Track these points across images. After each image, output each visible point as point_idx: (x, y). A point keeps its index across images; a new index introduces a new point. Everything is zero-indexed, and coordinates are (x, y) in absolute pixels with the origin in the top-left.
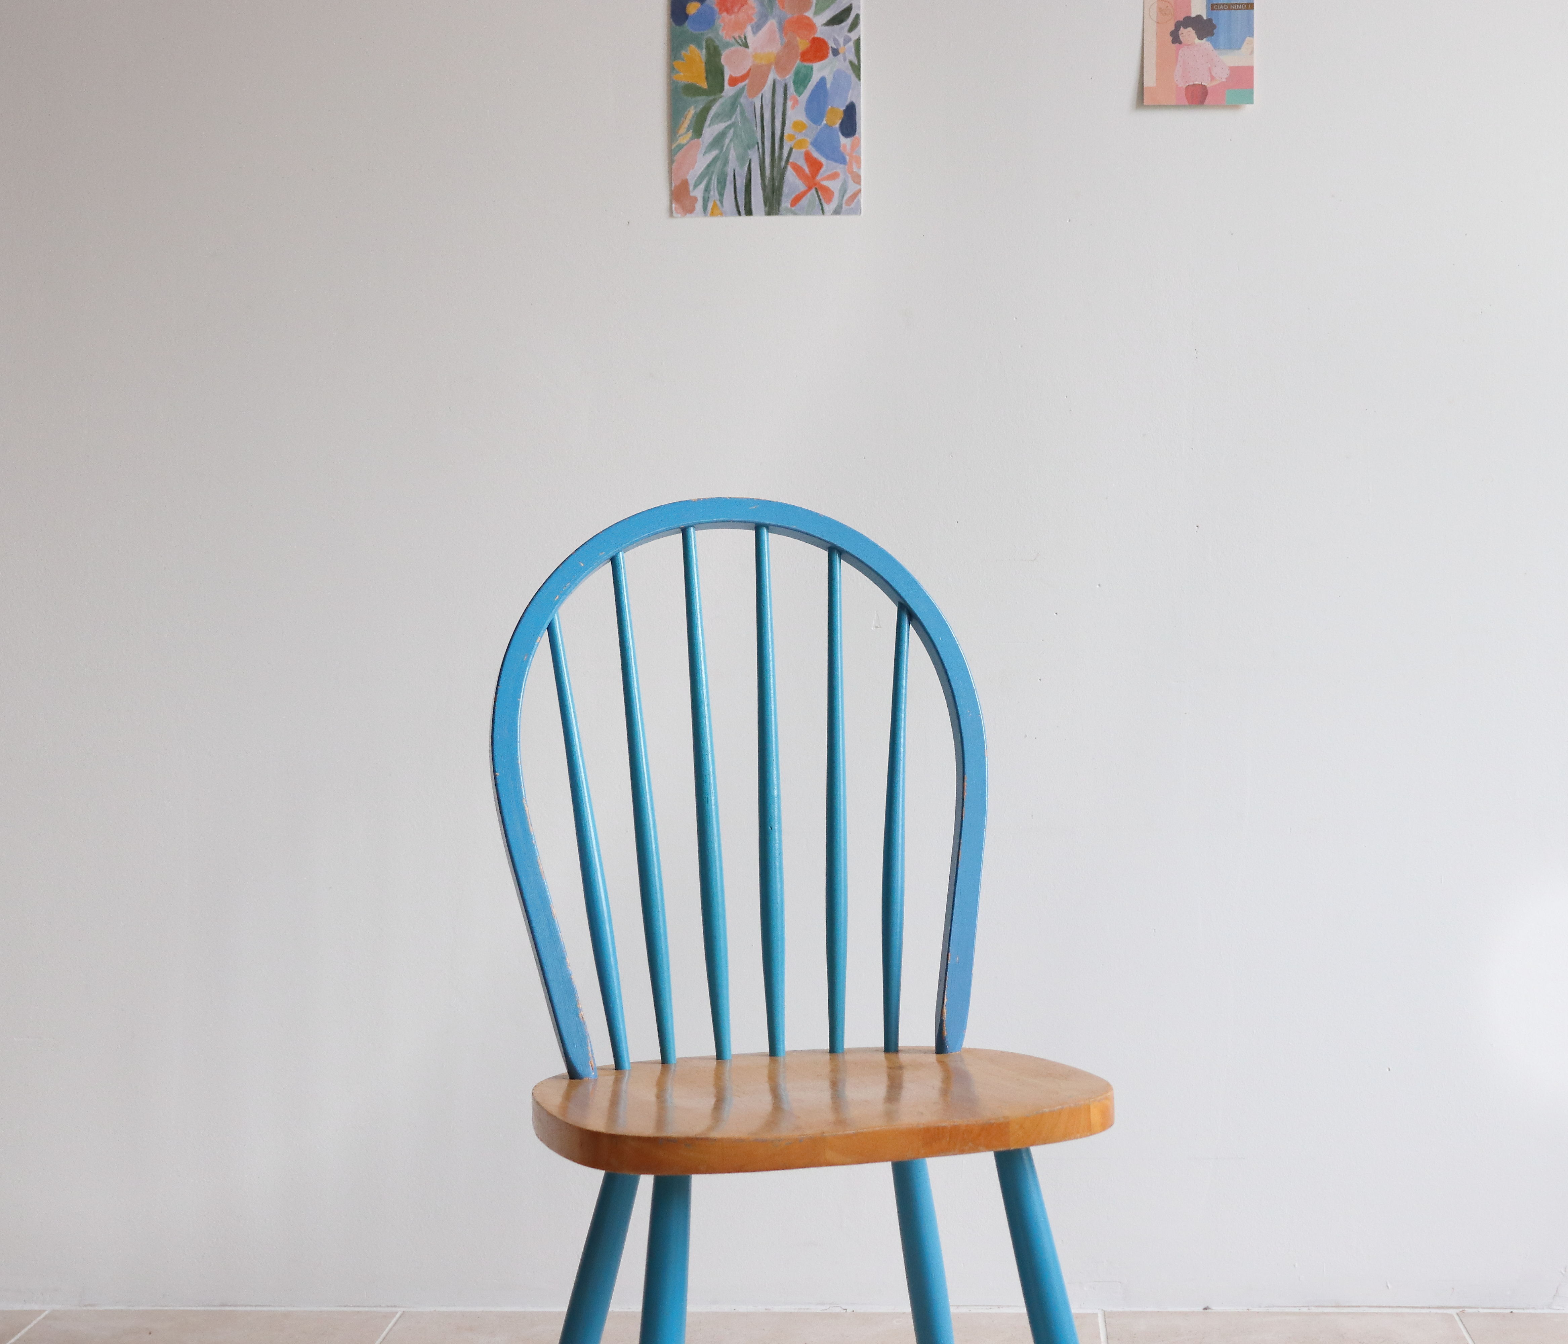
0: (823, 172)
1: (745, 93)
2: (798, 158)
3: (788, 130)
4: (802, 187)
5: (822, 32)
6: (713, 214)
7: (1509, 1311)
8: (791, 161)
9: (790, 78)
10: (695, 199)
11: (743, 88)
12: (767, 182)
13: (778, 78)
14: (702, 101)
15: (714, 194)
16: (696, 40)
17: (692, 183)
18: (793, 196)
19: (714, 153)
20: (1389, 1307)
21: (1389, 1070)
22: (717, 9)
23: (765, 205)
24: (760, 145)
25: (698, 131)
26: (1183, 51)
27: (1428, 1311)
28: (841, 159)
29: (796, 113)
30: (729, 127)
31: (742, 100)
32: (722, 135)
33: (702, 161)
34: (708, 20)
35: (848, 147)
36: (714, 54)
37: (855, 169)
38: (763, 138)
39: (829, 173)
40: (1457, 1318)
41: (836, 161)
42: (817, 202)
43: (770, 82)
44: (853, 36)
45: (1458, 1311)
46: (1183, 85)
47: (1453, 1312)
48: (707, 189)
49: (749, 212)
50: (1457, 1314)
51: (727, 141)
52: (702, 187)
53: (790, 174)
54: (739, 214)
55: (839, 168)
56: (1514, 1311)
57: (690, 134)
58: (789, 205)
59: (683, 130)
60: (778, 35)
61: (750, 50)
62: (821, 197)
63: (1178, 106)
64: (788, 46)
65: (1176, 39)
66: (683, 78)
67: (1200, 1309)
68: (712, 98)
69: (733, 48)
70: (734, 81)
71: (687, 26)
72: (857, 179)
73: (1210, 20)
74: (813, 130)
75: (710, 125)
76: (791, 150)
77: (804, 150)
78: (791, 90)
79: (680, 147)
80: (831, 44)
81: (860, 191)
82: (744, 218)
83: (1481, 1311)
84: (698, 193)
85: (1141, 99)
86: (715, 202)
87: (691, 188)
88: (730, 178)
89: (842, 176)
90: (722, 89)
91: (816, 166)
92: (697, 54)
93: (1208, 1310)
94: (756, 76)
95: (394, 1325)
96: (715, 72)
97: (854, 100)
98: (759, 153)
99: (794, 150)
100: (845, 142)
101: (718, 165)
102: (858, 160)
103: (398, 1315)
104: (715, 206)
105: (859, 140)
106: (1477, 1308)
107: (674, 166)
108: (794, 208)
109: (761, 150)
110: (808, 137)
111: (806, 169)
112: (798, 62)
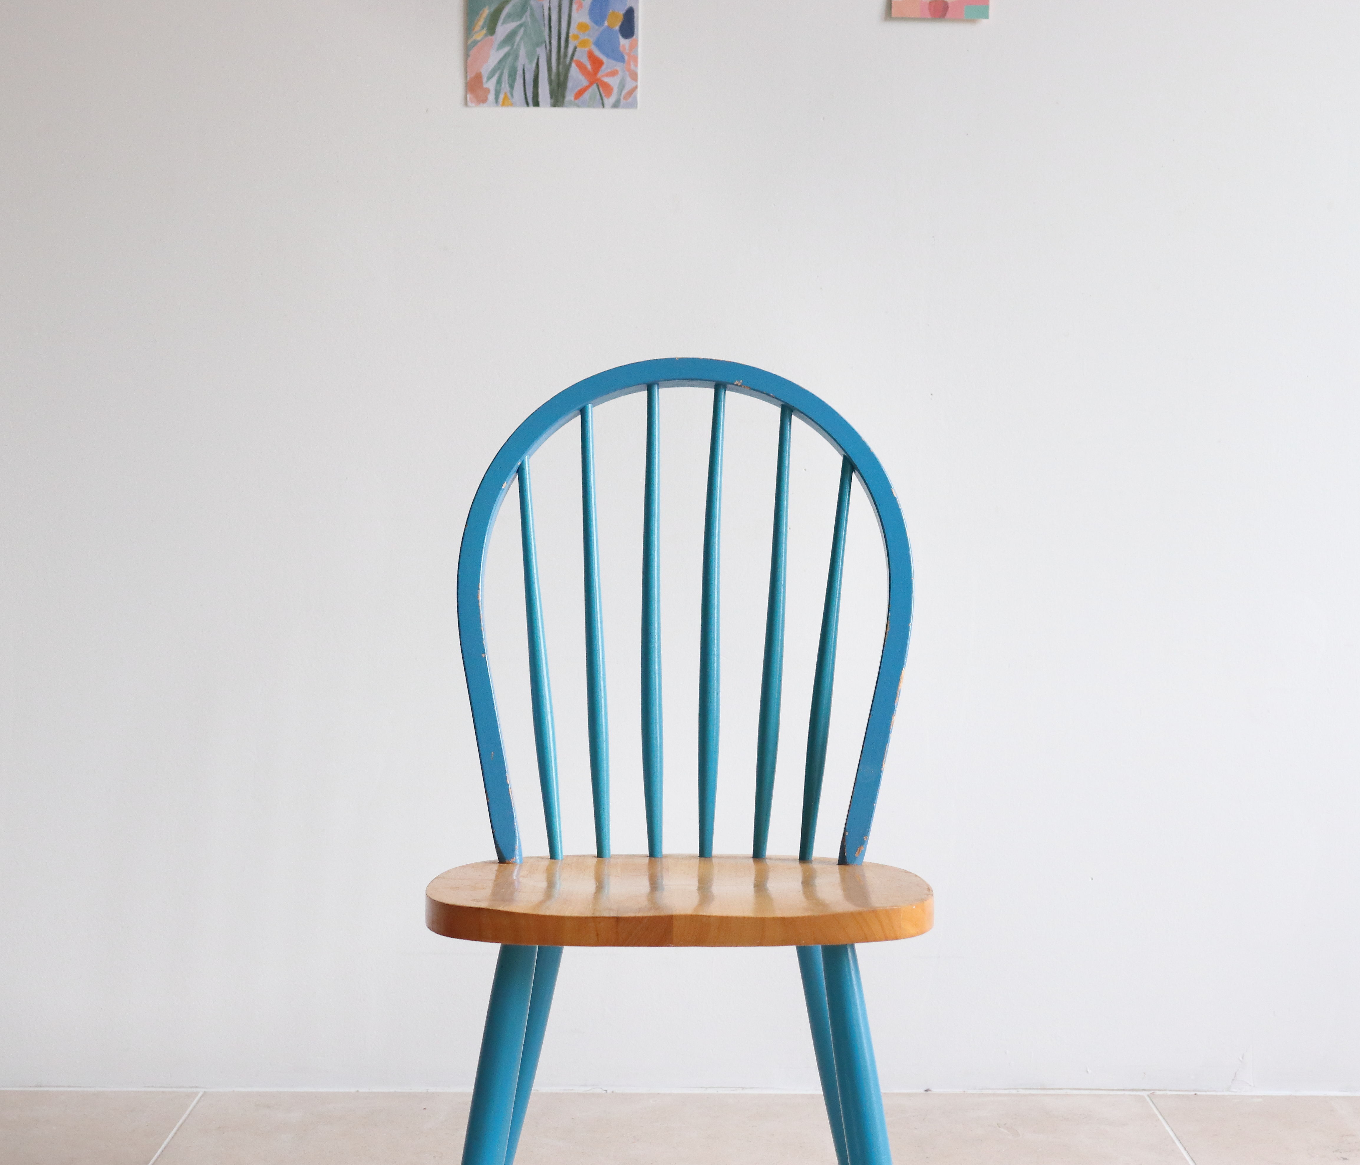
0: (604, 69)
2: (581, 55)
3: (573, 30)
4: (585, 83)
6: (503, 105)
7: (1193, 1093)
8: (575, 58)
10: (488, 91)
12: (553, 77)
14: (496, 2)
15: (505, 86)
17: (485, 76)
18: (577, 90)
19: (506, 49)
20: (1088, 1089)
21: (1092, 879)
23: (551, 97)
24: (548, 42)
25: (491, 28)
27: (1123, 1093)
28: (619, 58)
29: (581, 15)
30: (520, 26)
32: (513, 34)
33: (495, 57)
35: (627, 47)
37: (632, 67)
38: (550, 36)
39: (609, 70)
40: (1148, 1099)
41: (615, 59)
42: (598, 96)
45: (1149, 1093)
47: (1144, 1094)
48: (499, 82)
49: (536, 104)
50: (1148, 1096)
51: (518, 38)
52: (494, 79)
53: (574, 70)
54: (528, 105)
55: (619, 66)
56: (1198, 1093)
57: (484, 31)
58: (573, 98)
59: (477, 28)
62: (602, 92)
63: (922, 19)
67: (922, 1091)
72: (634, 76)
74: (596, 31)
75: (502, 24)
76: (575, 49)
77: (587, 49)
79: (475, 43)
81: (636, 87)
82: (532, 109)
83: (1169, 1093)
84: (491, 85)
85: (889, 11)
86: (506, 93)
87: (485, 80)
88: (520, 72)
89: (620, 74)
91: (597, 64)
93: (929, 1092)
95: (197, 1103)
97: (633, 5)
98: (546, 50)
99: (578, 49)
100: (624, 42)
101: (510, 59)
102: (636, 60)
103: (200, 1095)
104: (505, 97)
105: (637, 41)
106: (1165, 1090)
107: (469, 59)
108: (577, 101)
109: (549, 53)
110: (590, 37)
111: (589, 66)
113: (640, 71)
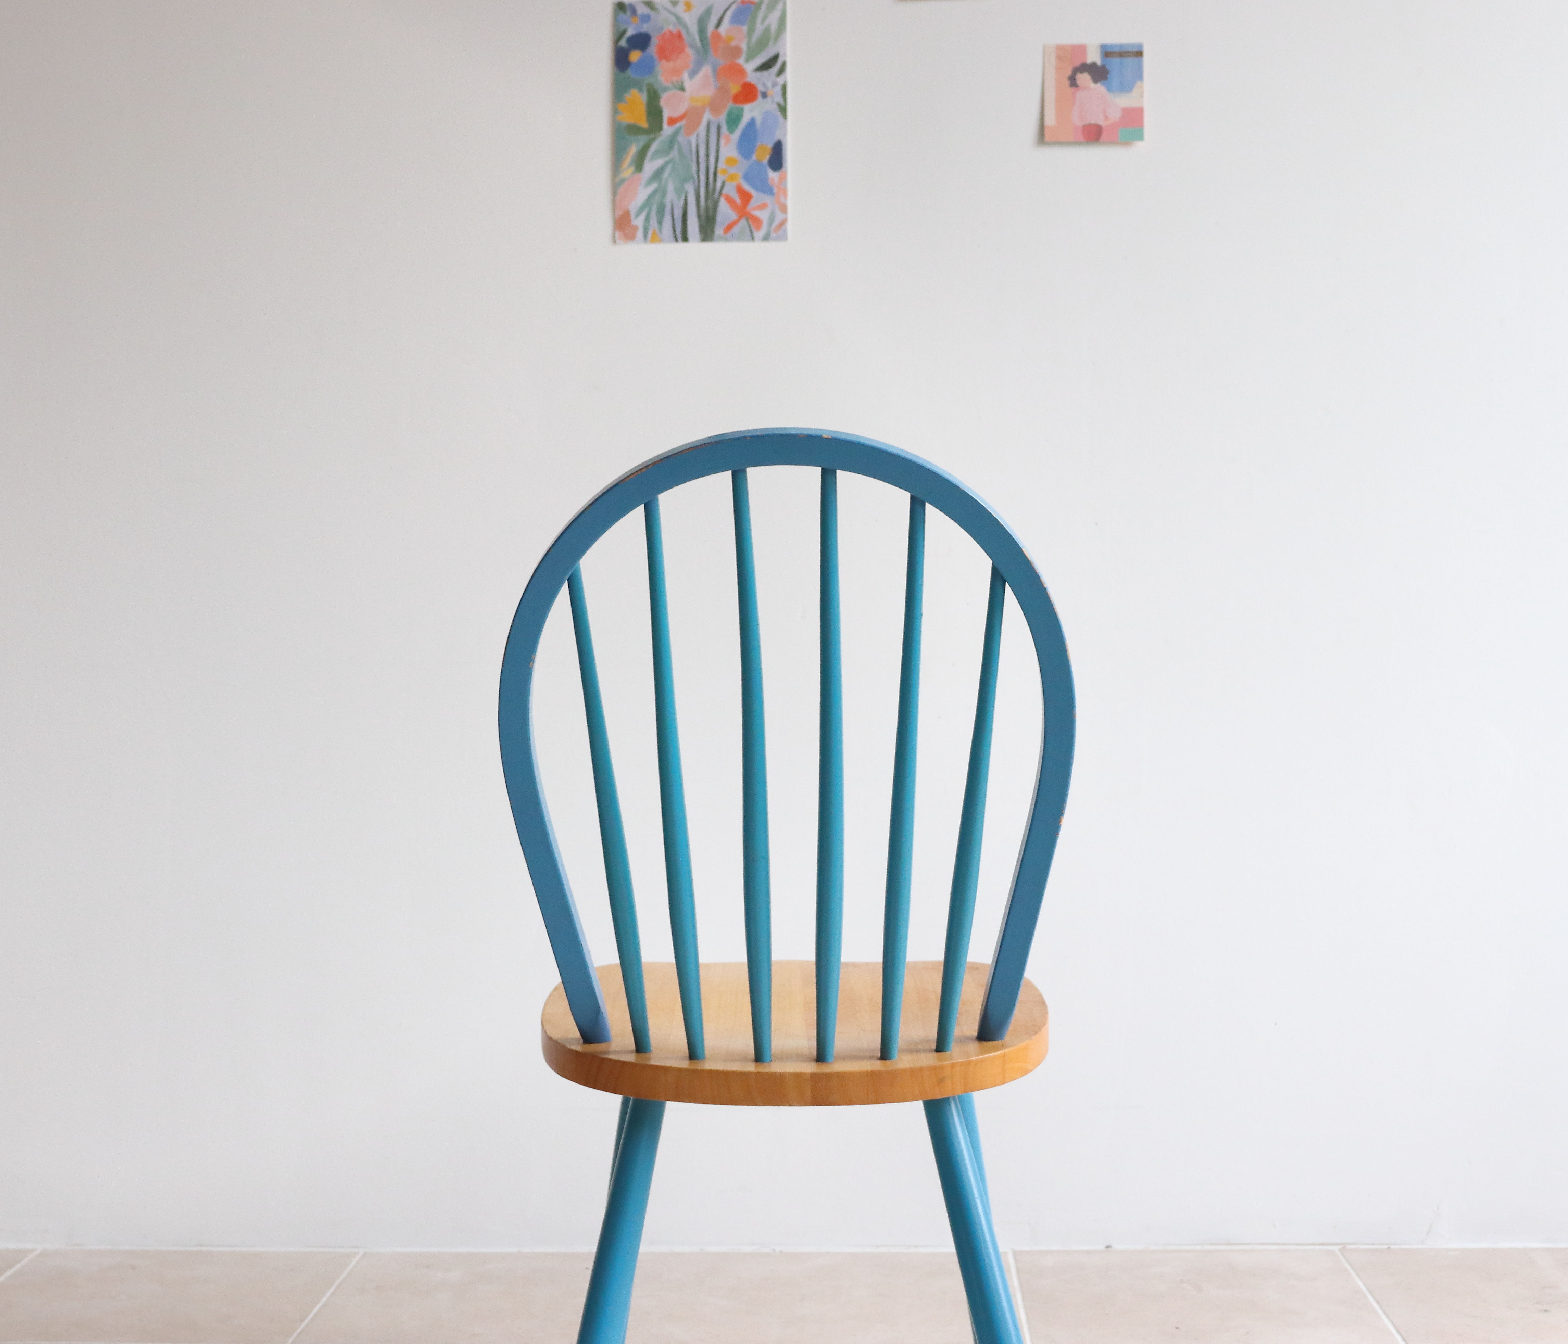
0: (753, 203)
1: (683, 131)
2: (730, 190)
3: (722, 165)
4: (732, 215)
5: (752, 77)
6: (653, 241)
7: (1386, 1247)
8: (724, 192)
9: (723, 118)
10: (636, 228)
11: (680, 129)
12: (702, 212)
13: (712, 118)
14: (643, 139)
15: (654, 222)
16: (638, 85)
17: (633, 213)
18: (726, 225)
19: (654, 186)
20: (1276, 1244)
22: (656, 57)
23: (700, 232)
24: (696, 178)
25: (639, 165)
27: (1312, 1247)
28: (768, 190)
29: (729, 149)
30: (667, 163)
31: (680, 138)
32: (661, 170)
33: (643, 193)
34: (648, 67)
35: (776, 180)
36: (653, 97)
37: (782, 200)
38: (698, 171)
39: (758, 203)
40: (1339, 1253)
41: (764, 192)
42: (748, 231)
43: (704, 123)
44: (780, 80)
45: (1340, 1247)
46: (1079, 123)
47: (1336, 1248)
48: (647, 219)
49: (685, 239)
50: (1340, 1250)
51: (666, 175)
52: (643, 216)
53: (723, 205)
54: (676, 240)
55: (768, 199)
56: (1392, 1247)
57: (632, 169)
58: (722, 233)
59: (625, 165)
60: (712, 80)
61: (687, 94)
62: (751, 226)
63: (1075, 143)
64: (722, 90)
65: (1073, 82)
66: (626, 118)
67: (1102, 1247)
68: (652, 136)
69: (671, 92)
70: (672, 121)
71: (629, 72)
72: (784, 209)
73: (1104, 67)
74: (744, 165)
75: (650, 161)
76: (724, 183)
77: (735, 183)
78: (724, 129)
79: (623, 181)
80: (760, 88)
81: (786, 220)
82: (681, 245)
83: (1361, 1247)
84: (639, 222)
85: (1042, 136)
86: (654, 230)
87: (633, 216)
88: (668, 209)
89: (770, 206)
90: (660, 128)
91: (746, 197)
92: (638, 98)
93: (1109, 1249)
94: (692, 116)
95: (357, 1264)
96: (654, 113)
97: (781, 138)
98: (694, 184)
99: (727, 184)
100: (773, 175)
101: (657, 197)
102: (785, 192)
103: (359, 1256)
104: (654, 234)
105: (785, 174)
106: (1357, 1244)
107: (617, 198)
108: (727, 236)
109: (696, 182)
110: (739, 171)
111: (737, 199)
112: (730, 104)
113: (790, 203)
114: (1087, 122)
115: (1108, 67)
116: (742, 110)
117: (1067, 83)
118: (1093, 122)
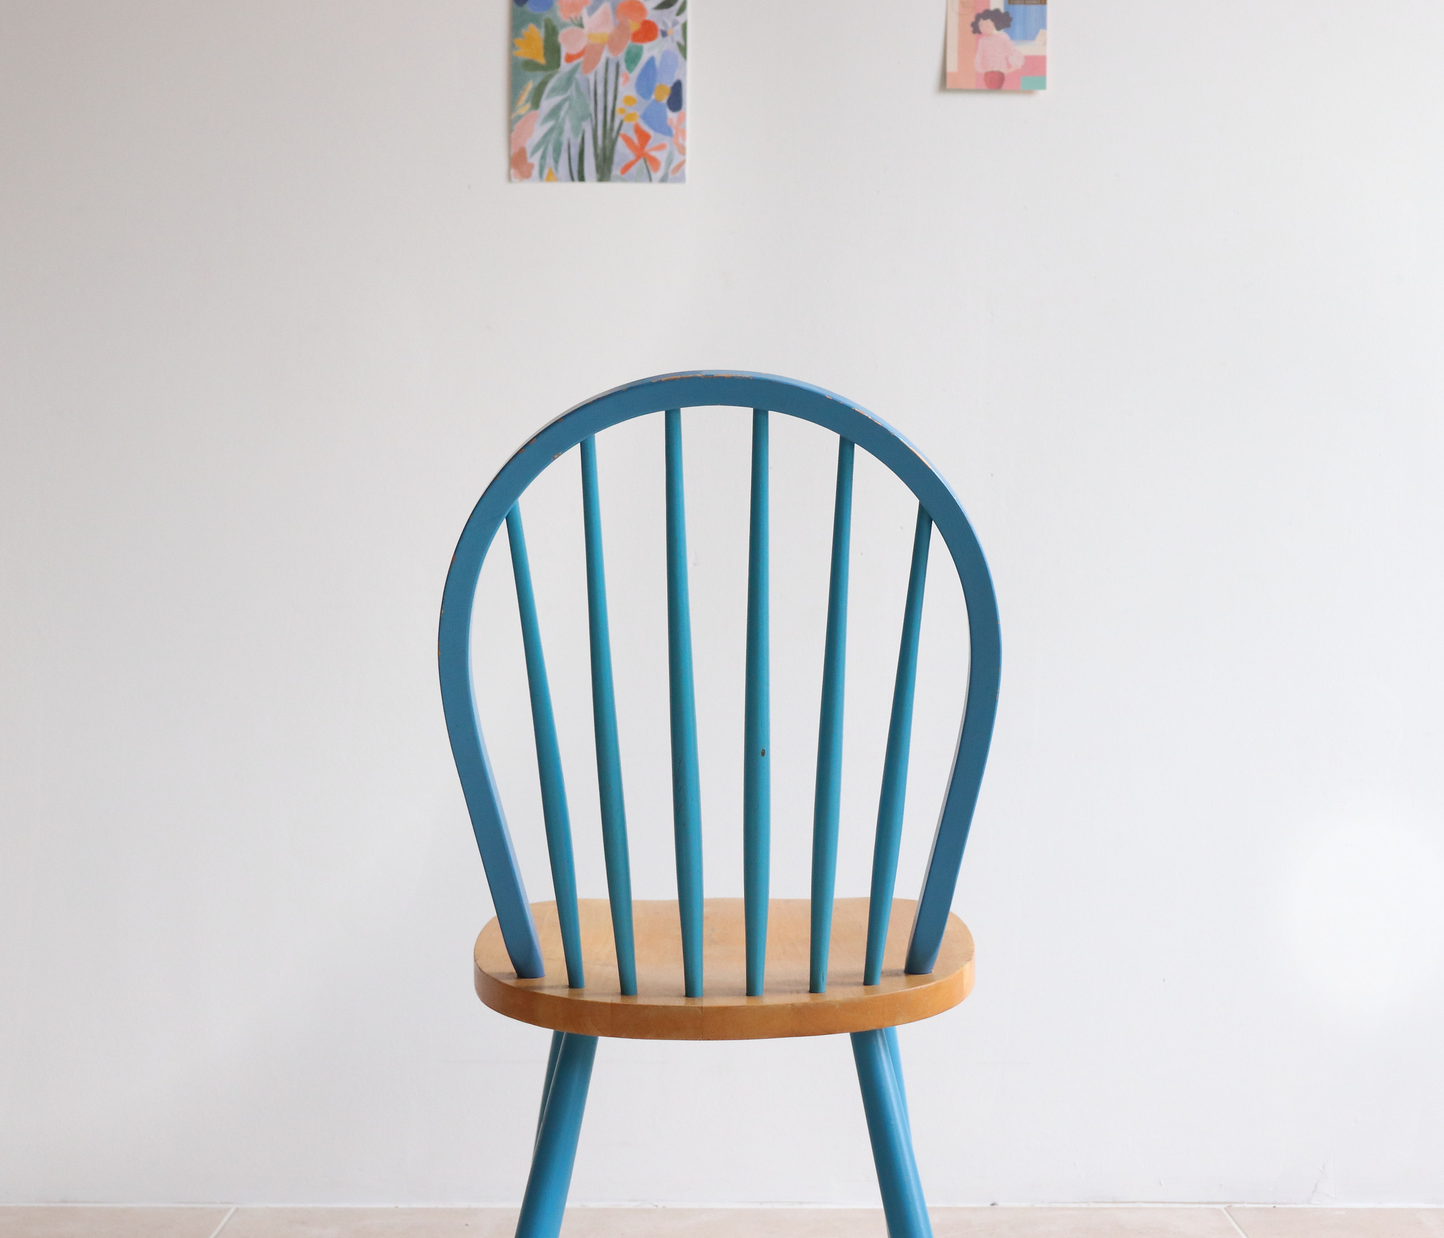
0: (651, 144)
1: (580, 69)
2: (628, 130)
3: (620, 104)
4: (631, 156)
5: (652, 15)
6: (548, 180)
7: (1272, 1206)
8: (622, 132)
9: (621, 56)
10: (532, 166)
11: (578, 65)
12: (599, 151)
14: (540, 76)
15: (550, 161)
16: (536, 20)
17: (529, 150)
18: (623, 165)
19: (550, 124)
20: (1162, 1202)
21: (1164, 980)
23: (597, 172)
24: (593, 116)
25: (536, 101)
26: (983, 41)
27: (1198, 1206)
28: (666, 130)
29: (627, 89)
30: (565, 100)
31: (578, 76)
32: (558, 108)
33: (539, 131)
35: (675, 121)
36: (551, 33)
37: (680, 141)
38: (596, 110)
39: (656, 144)
40: (1225, 1212)
41: (663, 132)
42: (645, 171)
43: (603, 61)
44: (681, 19)
45: (1226, 1206)
46: (982, 71)
47: (1222, 1207)
48: (543, 157)
49: (582, 178)
50: (1225, 1209)
51: (562, 113)
52: (539, 154)
53: (620, 144)
54: (573, 179)
55: (666, 140)
56: (1277, 1206)
57: (529, 106)
58: (619, 173)
59: (521, 102)
60: (611, 17)
61: (586, 30)
62: (649, 166)
63: (977, 91)
64: (621, 27)
65: (976, 29)
66: (523, 54)
67: (988, 1205)
68: (549, 73)
69: (570, 28)
70: (570, 58)
71: (528, 6)
72: (682, 150)
73: (1007, 14)
74: (643, 104)
75: (547, 98)
76: (622, 122)
77: (633, 123)
78: (623, 67)
79: (519, 117)
80: (660, 27)
81: (685, 161)
82: (578, 185)
83: (1247, 1206)
84: (535, 160)
85: (944, 83)
86: (550, 168)
87: (528, 155)
88: (564, 147)
89: (668, 147)
90: (558, 65)
91: (644, 137)
92: (536, 33)
93: (995, 1206)
94: (590, 54)
95: (229, 1219)
96: (552, 49)
97: (680, 78)
98: (592, 123)
99: (625, 124)
100: (671, 115)
101: (554, 135)
102: (683, 132)
103: (232, 1211)
104: (550, 173)
105: (684, 115)
106: (1243, 1203)
107: (513, 134)
108: (624, 176)
109: (594, 122)
110: (637, 110)
111: (635, 140)
112: (629, 42)
113: (688, 144)
114: (989, 70)
115: (1011, 15)
116: (641, 49)
117: (971, 29)
118: (996, 69)
